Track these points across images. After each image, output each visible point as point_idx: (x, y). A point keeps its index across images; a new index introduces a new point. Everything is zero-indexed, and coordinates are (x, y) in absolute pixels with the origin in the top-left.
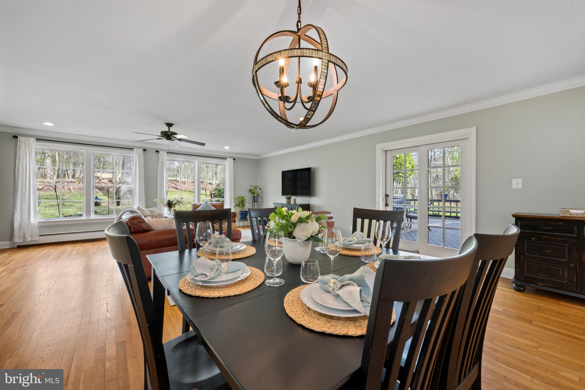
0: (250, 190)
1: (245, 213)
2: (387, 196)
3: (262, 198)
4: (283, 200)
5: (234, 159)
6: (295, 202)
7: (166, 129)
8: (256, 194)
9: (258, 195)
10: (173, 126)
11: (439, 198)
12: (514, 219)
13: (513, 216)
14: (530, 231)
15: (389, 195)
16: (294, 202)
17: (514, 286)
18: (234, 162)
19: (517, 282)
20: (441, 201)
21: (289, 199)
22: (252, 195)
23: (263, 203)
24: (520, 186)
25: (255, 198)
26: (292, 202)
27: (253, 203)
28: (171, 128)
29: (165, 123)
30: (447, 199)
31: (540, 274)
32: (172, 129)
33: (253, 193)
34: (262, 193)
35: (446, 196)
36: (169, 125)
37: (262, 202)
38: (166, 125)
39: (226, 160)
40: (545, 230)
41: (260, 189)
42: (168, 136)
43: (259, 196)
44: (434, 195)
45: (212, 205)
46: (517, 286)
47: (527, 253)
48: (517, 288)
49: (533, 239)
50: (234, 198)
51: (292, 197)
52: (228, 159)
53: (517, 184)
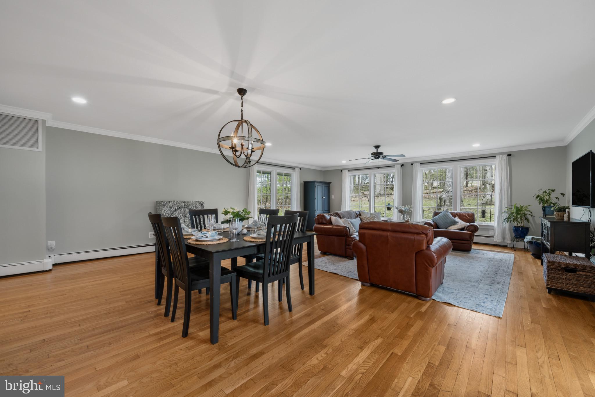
5: (510, 155)
7: (375, 150)
10: (380, 148)
28: (378, 149)
29: (374, 146)
32: (380, 150)
36: (377, 147)
38: (374, 148)
42: (378, 155)
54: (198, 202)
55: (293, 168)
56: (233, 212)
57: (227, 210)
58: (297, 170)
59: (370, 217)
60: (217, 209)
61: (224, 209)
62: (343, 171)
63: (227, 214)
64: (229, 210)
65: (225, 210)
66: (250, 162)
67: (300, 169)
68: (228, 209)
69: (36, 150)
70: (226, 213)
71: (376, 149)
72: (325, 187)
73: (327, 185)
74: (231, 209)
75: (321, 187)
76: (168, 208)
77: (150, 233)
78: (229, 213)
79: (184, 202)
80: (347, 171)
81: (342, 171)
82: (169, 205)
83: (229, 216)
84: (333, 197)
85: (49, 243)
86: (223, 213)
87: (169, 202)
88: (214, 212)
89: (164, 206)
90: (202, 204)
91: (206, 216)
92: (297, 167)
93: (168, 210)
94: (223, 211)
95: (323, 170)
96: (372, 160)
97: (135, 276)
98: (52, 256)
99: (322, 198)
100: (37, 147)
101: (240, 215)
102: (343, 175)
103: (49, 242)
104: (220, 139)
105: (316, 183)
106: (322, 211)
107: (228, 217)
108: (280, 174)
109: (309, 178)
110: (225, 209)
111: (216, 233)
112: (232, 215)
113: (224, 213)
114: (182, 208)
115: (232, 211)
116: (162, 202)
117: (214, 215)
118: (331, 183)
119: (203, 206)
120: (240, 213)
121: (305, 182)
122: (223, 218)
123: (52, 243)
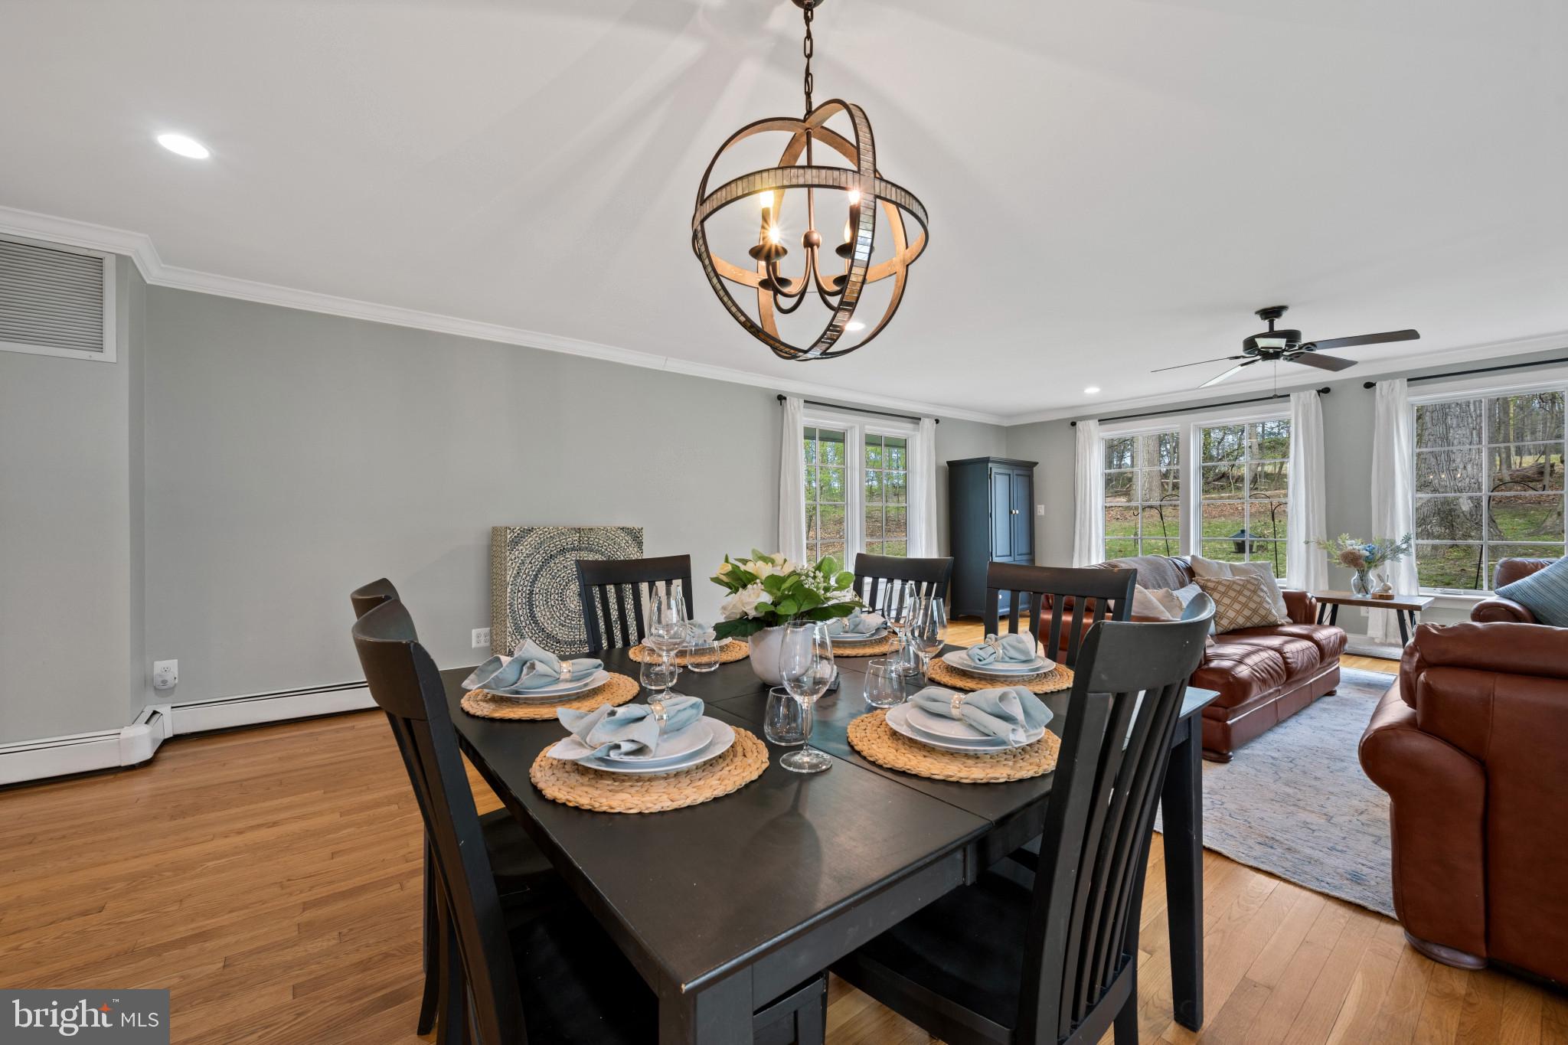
54: (622, 529)
55: (915, 419)
56: (772, 576)
57: (743, 567)
58: (927, 424)
59: (1241, 583)
60: (688, 557)
61: (727, 560)
62: (1079, 424)
63: (744, 586)
64: (750, 567)
65: (729, 568)
66: (783, 401)
67: (937, 421)
68: (745, 562)
69: (96, 356)
70: (738, 580)
71: (1267, 322)
72: (1020, 478)
73: (1025, 470)
74: (760, 563)
75: (1007, 477)
76: (526, 549)
77: (474, 632)
78: (750, 582)
79: (579, 530)
80: (1093, 424)
81: (1074, 424)
82: (530, 539)
83: (755, 599)
84: (1040, 510)
85: (159, 666)
86: (717, 580)
87: (531, 530)
88: (677, 568)
89: (515, 542)
90: (636, 536)
91: (644, 587)
92: (928, 416)
93: (528, 556)
94: (721, 569)
95: (1006, 423)
96: (1242, 365)
97: (394, 807)
98: (165, 710)
99: (1011, 512)
100: (99, 347)
101: (810, 595)
102: (1080, 436)
103: (157, 662)
104: (707, 202)
105: (990, 465)
106: (1010, 555)
107: (748, 603)
108: (872, 441)
109: (964, 451)
110: (731, 560)
111: (693, 706)
112: (770, 592)
113: (725, 579)
114: (573, 549)
115: (764, 570)
116: (508, 531)
117: (677, 585)
118: (1036, 464)
119: (640, 544)
120: (809, 584)
121: (952, 465)
122: (724, 608)
123: (167, 668)
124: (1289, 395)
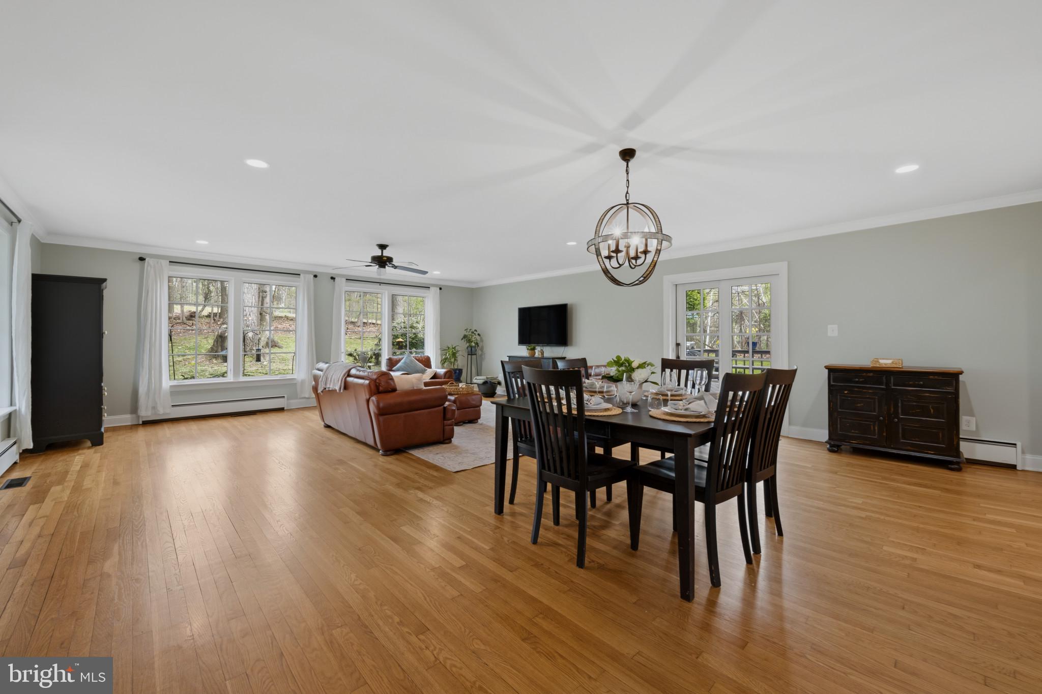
0: (465, 337)
1: (458, 371)
2: (678, 345)
3: (482, 349)
4: (523, 351)
5: (440, 289)
6: (542, 353)
7: (378, 252)
8: (474, 343)
9: (477, 344)
10: (388, 249)
11: (745, 349)
12: (827, 370)
13: (826, 367)
14: (842, 384)
15: (681, 344)
16: (540, 354)
17: (828, 446)
18: (440, 293)
19: (830, 441)
20: (747, 352)
21: (534, 349)
22: (468, 344)
23: (483, 356)
24: (836, 334)
25: (473, 349)
26: (537, 354)
27: (470, 356)
28: (384, 251)
29: (378, 245)
30: (757, 349)
31: (853, 431)
32: (386, 253)
33: (469, 341)
34: (482, 340)
35: (754, 344)
36: (383, 247)
37: (481, 355)
39: (429, 290)
40: (857, 382)
41: (478, 334)
42: (382, 262)
43: (478, 346)
44: (735, 342)
45: (418, 360)
46: (831, 446)
47: (840, 408)
48: (831, 448)
49: (846, 392)
50: (440, 349)
51: (537, 347)
52: (432, 289)
53: (833, 330)
62: (149, 261)
71: (381, 250)
81: (142, 259)
118: (105, 280)
124: (299, 275)
